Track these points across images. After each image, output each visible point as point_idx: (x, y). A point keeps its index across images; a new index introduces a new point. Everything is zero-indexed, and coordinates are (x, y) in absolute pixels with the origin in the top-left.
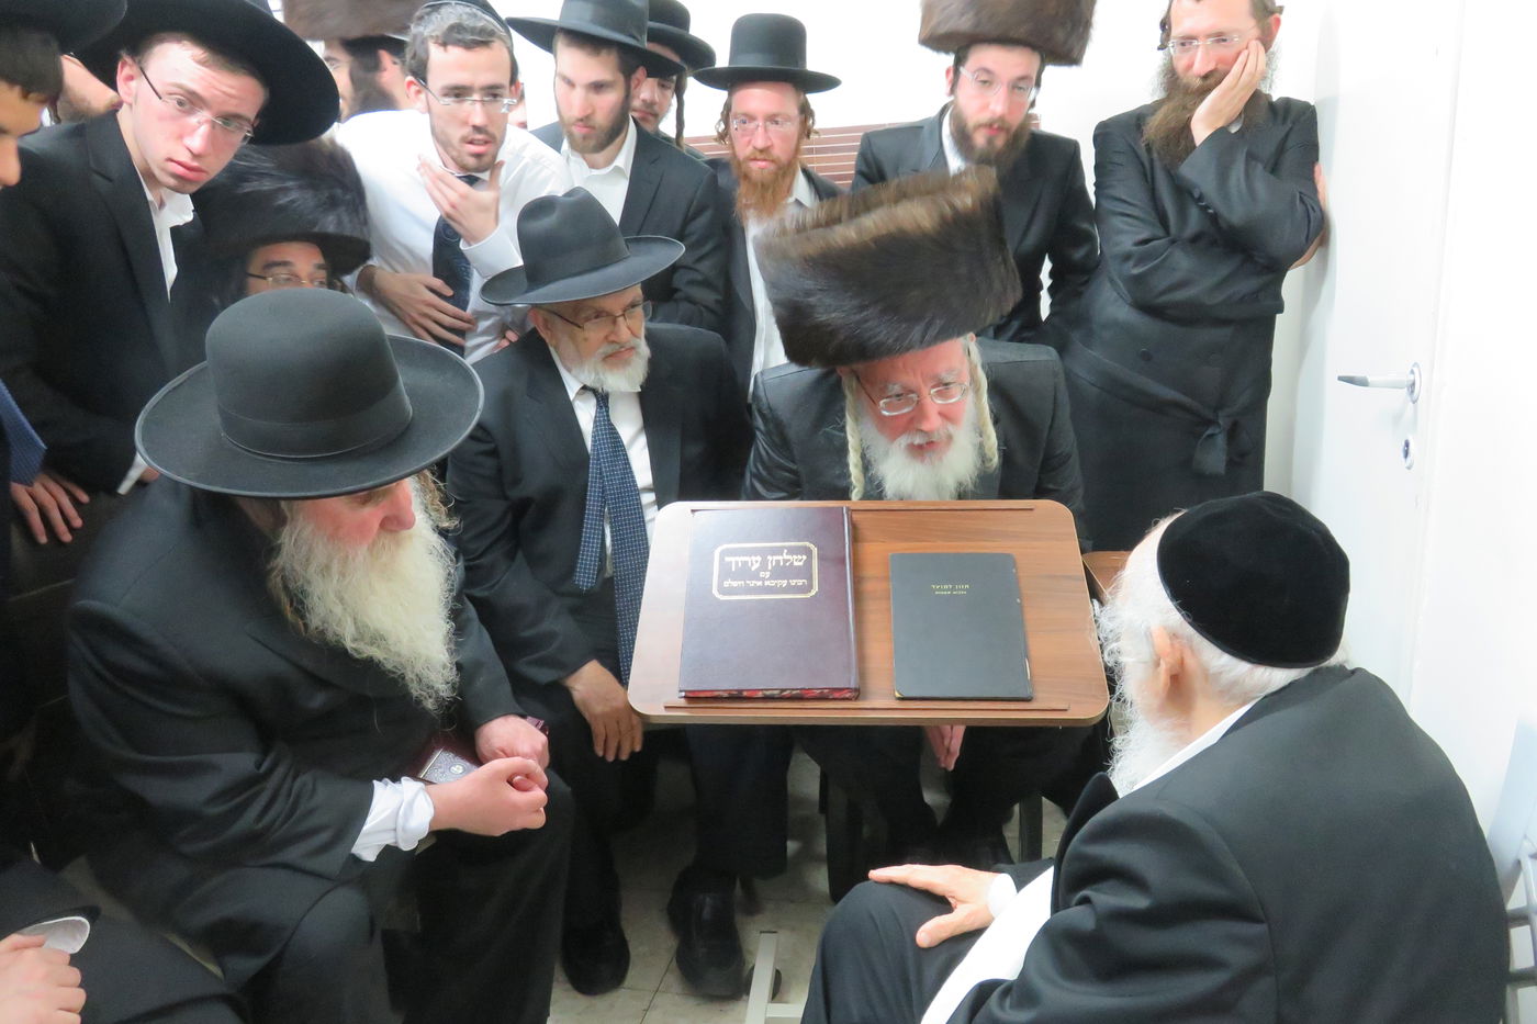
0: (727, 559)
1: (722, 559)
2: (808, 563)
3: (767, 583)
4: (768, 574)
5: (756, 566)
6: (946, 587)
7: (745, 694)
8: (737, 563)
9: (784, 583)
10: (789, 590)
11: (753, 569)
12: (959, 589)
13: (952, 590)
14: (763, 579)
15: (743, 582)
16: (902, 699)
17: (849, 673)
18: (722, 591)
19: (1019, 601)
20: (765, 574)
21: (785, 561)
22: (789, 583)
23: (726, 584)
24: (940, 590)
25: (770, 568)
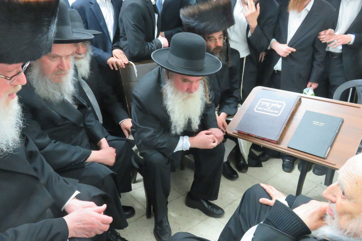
0: (262, 102)
1: (261, 102)
2: (281, 108)
3: (268, 110)
4: (270, 108)
5: (268, 105)
6: (317, 123)
7: (250, 135)
9: (272, 111)
10: (273, 113)
11: (267, 106)
12: (321, 124)
13: (319, 124)
14: (268, 109)
15: (263, 109)
16: (289, 147)
17: (277, 137)
18: (257, 110)
19: (337, 132)
20: (269, 108)
21: (276, 106)
22: (274, 111)
23: (258, 108)
24: (315, 123)
25: (271, 107)
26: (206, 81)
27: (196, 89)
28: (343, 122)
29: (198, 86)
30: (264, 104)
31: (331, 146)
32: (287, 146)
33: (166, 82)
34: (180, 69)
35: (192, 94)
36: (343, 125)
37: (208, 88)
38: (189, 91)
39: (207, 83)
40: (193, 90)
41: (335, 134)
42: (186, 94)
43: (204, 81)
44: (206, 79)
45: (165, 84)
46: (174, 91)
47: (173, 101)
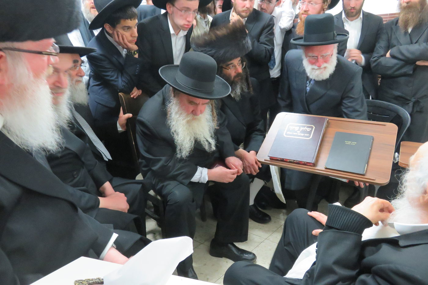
1: (289, 127)
2: (311, 130)
3: (298, 134)
5: (297, 129)
6: (349, 142)
7: (285, 160)
8: (292, 128)
11: (296, 130)
12: (353, 143)
13: (351, 143)
15: (292, 133)
16: (326, 168)
17: (313, 159)
18: (286, 134)
19: (370, 149)
20: (299, 132)
21: (305, 129)
22: (304, 135)
23: (288, 133)
24: (347, 143)
25: (300, 130)
26: (214, 105)
27: (201, 112)
28: (373, 140)
29: (205, 108)
30: (293, 129)
31: (368, 163)
32: (325, 167)
33: (171, 101)
34: (187, 89)
35: (197, 117)
36: (374, 142)
37: (216, 112)
38: (194, 113)
39: (215, 107)
40: (199, 112)
41: (369, 151)
42: (191, 115)
43: (212, 105)
44: (214, 102)
45: (170, 102)
46: (178, 111)
47: (176, 121)
